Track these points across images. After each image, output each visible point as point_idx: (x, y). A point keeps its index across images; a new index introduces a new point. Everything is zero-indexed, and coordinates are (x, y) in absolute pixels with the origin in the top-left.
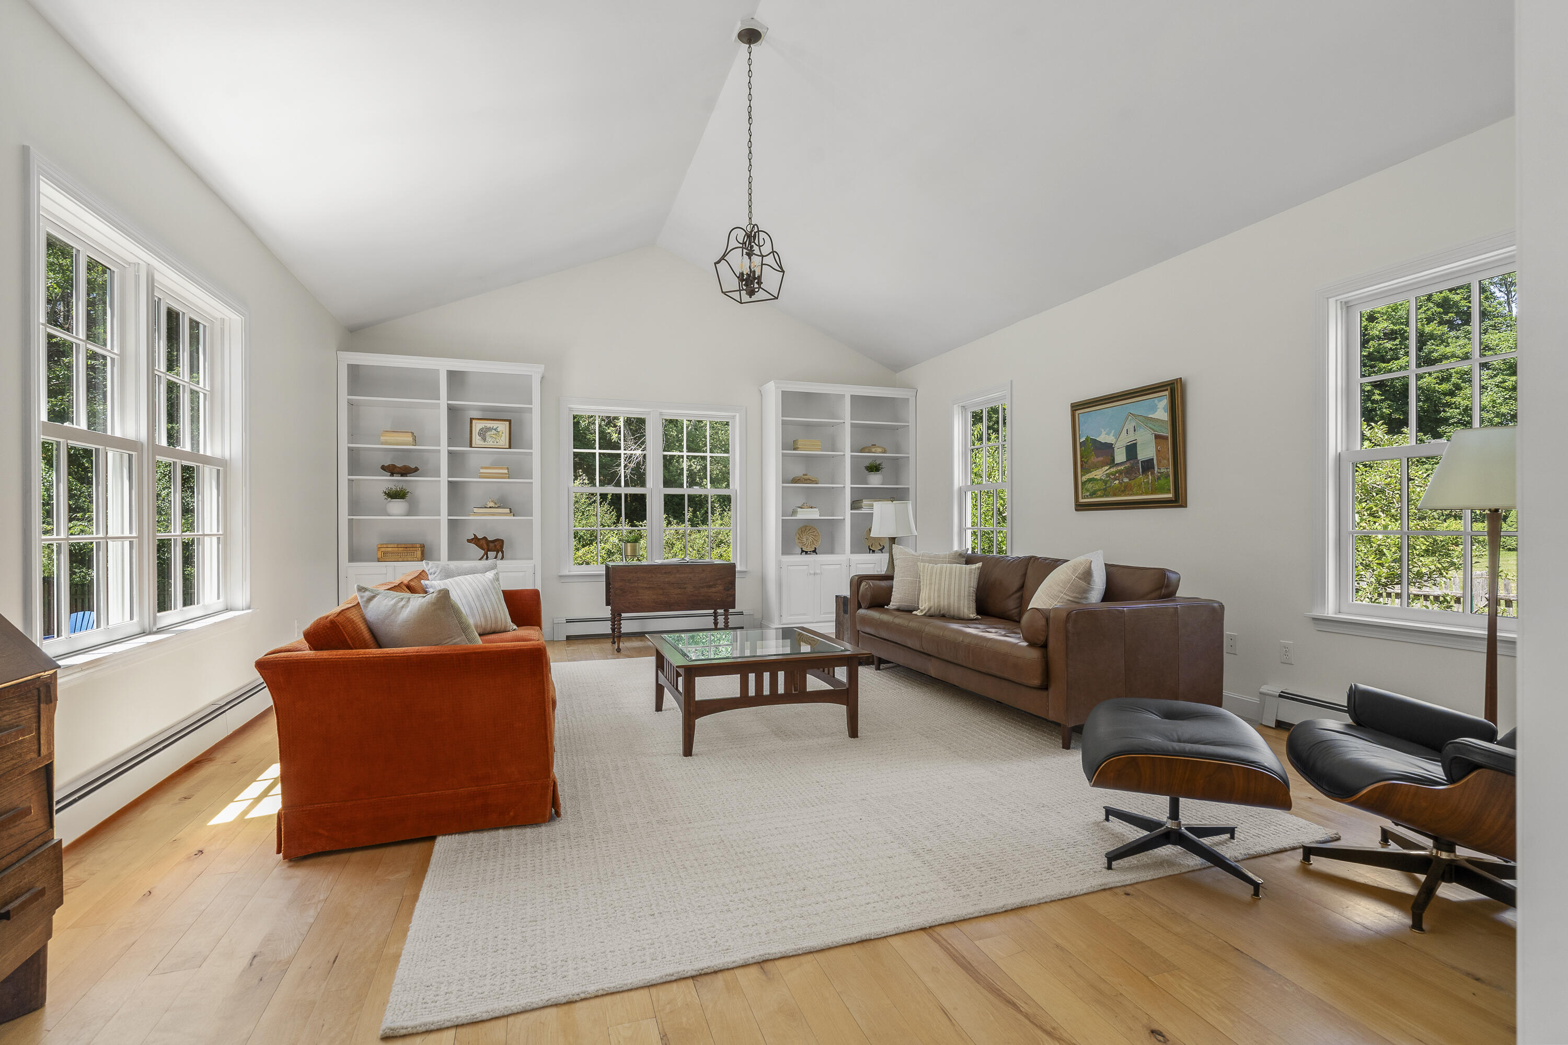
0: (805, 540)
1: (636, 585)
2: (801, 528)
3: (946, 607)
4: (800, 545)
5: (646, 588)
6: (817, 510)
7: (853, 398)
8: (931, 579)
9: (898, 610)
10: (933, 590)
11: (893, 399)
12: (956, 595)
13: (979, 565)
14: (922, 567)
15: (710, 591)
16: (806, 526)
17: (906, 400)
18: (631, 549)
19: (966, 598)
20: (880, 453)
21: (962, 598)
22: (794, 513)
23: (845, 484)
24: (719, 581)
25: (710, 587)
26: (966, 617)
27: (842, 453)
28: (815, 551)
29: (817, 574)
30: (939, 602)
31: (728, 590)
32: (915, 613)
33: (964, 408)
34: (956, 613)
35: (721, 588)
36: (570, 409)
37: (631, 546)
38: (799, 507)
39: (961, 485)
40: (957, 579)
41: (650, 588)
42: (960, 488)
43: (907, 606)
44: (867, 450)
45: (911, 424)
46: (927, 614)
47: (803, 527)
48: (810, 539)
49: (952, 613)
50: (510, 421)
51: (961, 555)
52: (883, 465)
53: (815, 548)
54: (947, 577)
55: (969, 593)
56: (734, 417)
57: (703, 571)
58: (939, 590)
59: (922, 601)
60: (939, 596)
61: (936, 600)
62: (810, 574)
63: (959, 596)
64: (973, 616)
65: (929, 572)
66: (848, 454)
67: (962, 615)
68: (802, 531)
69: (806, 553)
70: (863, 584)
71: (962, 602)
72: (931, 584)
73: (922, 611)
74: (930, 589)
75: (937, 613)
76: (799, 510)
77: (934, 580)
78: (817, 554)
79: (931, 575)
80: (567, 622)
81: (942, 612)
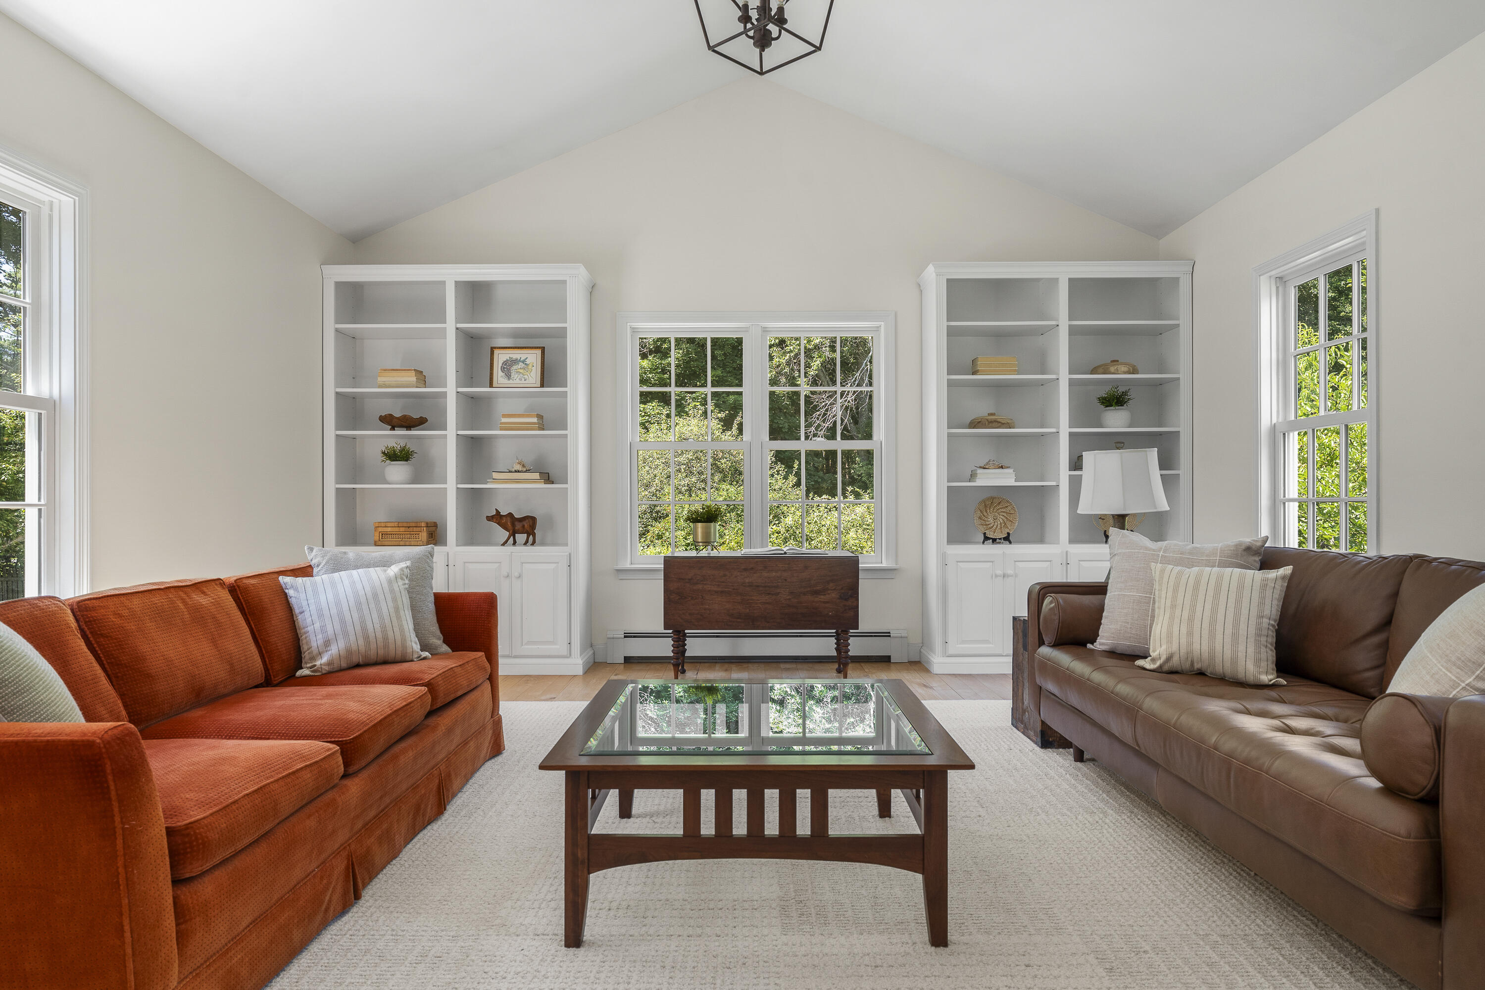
0: (991, 520)
1: (700, 587)
2: (984, 501)
3: (1205, 655)
4: (982, 529)
5: (716, 592)
6: (1010, 471)
7: (1074, 283)
8: (1175, 598)
9: (1113, 654)
10: (1177, 621)
11: (1152, 282)
12: (1229, 631)
13: (1287, 570)
14: (1158, 573)
15: (816, 599)
16: (993, 498)
17: (1174, 282)
18: (703, 533)
19: (1251, 640)
20: (1125, 373)
21: (1242, 639)
22: (973, 476)
23: (1058, 427)
24: (831, 584)
25: (816, 593)
26: (1251, 678)
27: (1054, 377)
28: (1007, 539)
29: (1008, 576)
30: (1190, 644)
31: (846, 600)
32: (1140, 662)
33: (1281, 280)
34: (1228, 670)
35: (834, 595)
36: (634, 331)
37: (702, 528)
38: (981, 467)
39: (1274, 421)
40: (1232, 600)
41: (722, 592)
42: (1273, 428)
43: (1129, 646)
44: (1101, 370)
45: (1184, 322)
46: (1166, 668)
47: (988, 499)
48: (1000, 519)
49: (1219, 669)
50: (544, 348)
51: (1249, 550)
52: (1132, 394)
53: (1008, 534)
54: (1211, 593)
55: (1259, 628)
56: (878, 329)
57: (806, 568)
58: (1191, 619)
59: (1155, 640)
60: (1190, 634)
61: (1184, 641)
62: (996, 576)
63: (1235, 636)
64: (1267, 677)
65: (1171, 584)
66: (1064, 376)
67: (1241, 675)
68: (986, 506)
69: (994, 541)
70: (1047, 600)
71: (1242, 648)
72: (1173, 607)
73: (1154, 660)
74: (1172, 618)
75: (1187, 666)
76: (980, 471)
77: (1180, 601)
78: (1010, 543)
79: (1176, 590)
80: (625, 637)
81: (1197, 666)
